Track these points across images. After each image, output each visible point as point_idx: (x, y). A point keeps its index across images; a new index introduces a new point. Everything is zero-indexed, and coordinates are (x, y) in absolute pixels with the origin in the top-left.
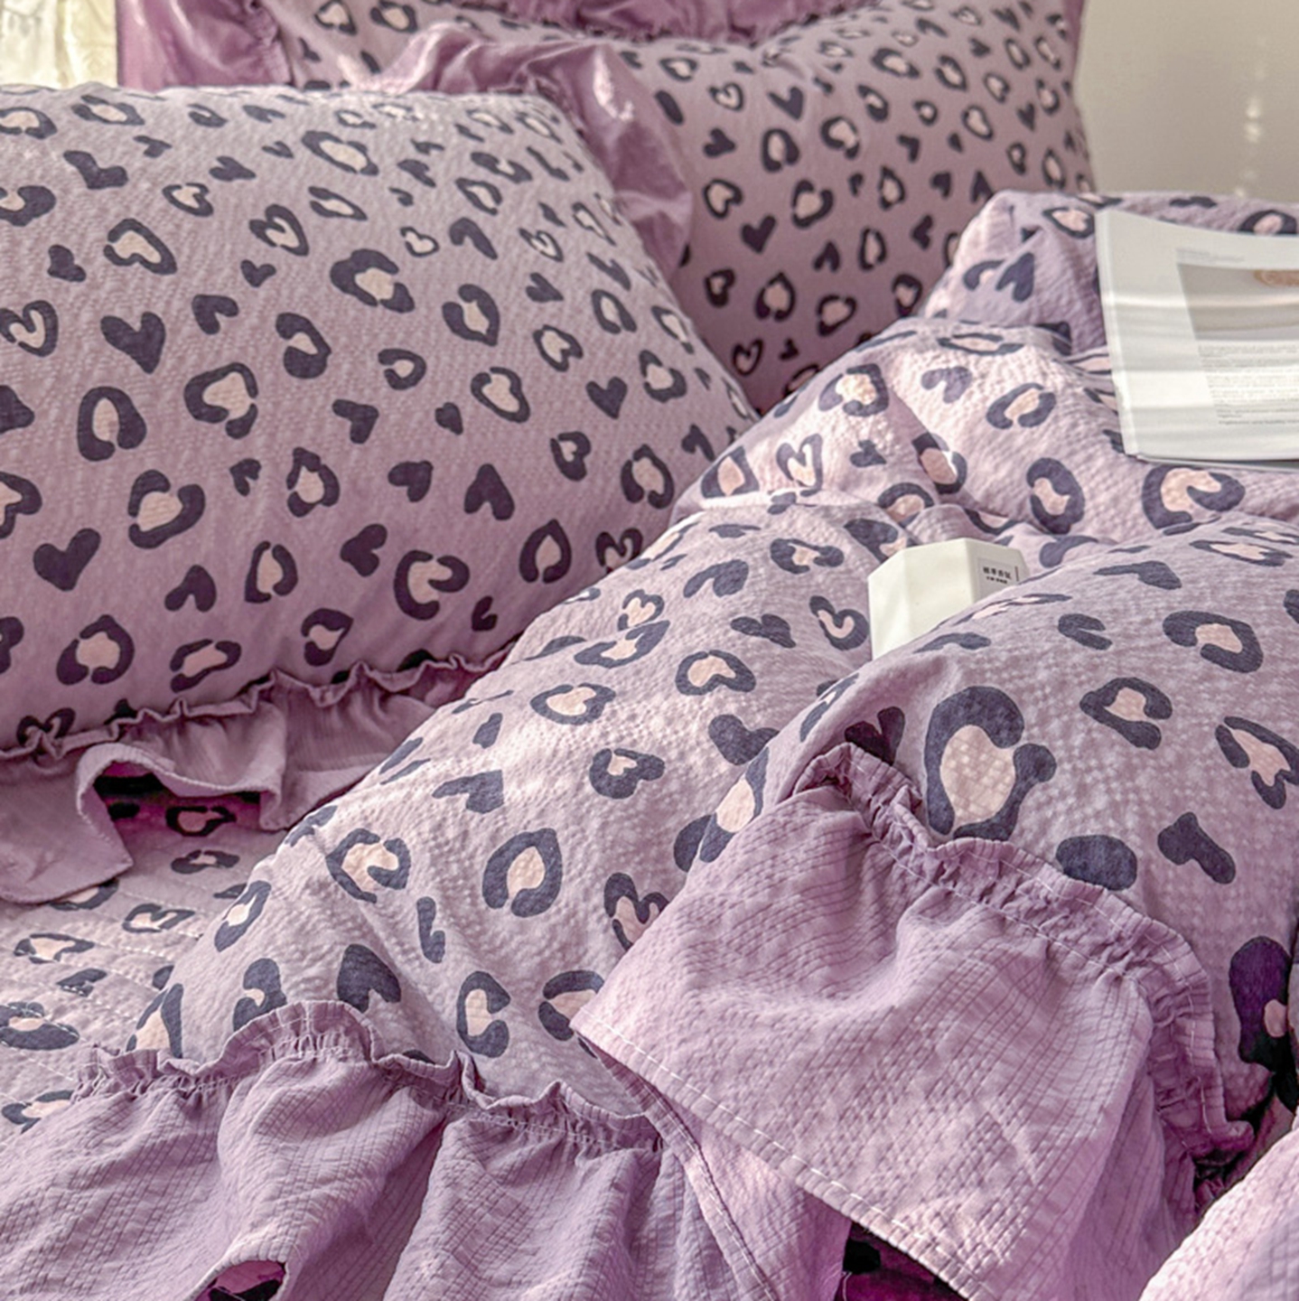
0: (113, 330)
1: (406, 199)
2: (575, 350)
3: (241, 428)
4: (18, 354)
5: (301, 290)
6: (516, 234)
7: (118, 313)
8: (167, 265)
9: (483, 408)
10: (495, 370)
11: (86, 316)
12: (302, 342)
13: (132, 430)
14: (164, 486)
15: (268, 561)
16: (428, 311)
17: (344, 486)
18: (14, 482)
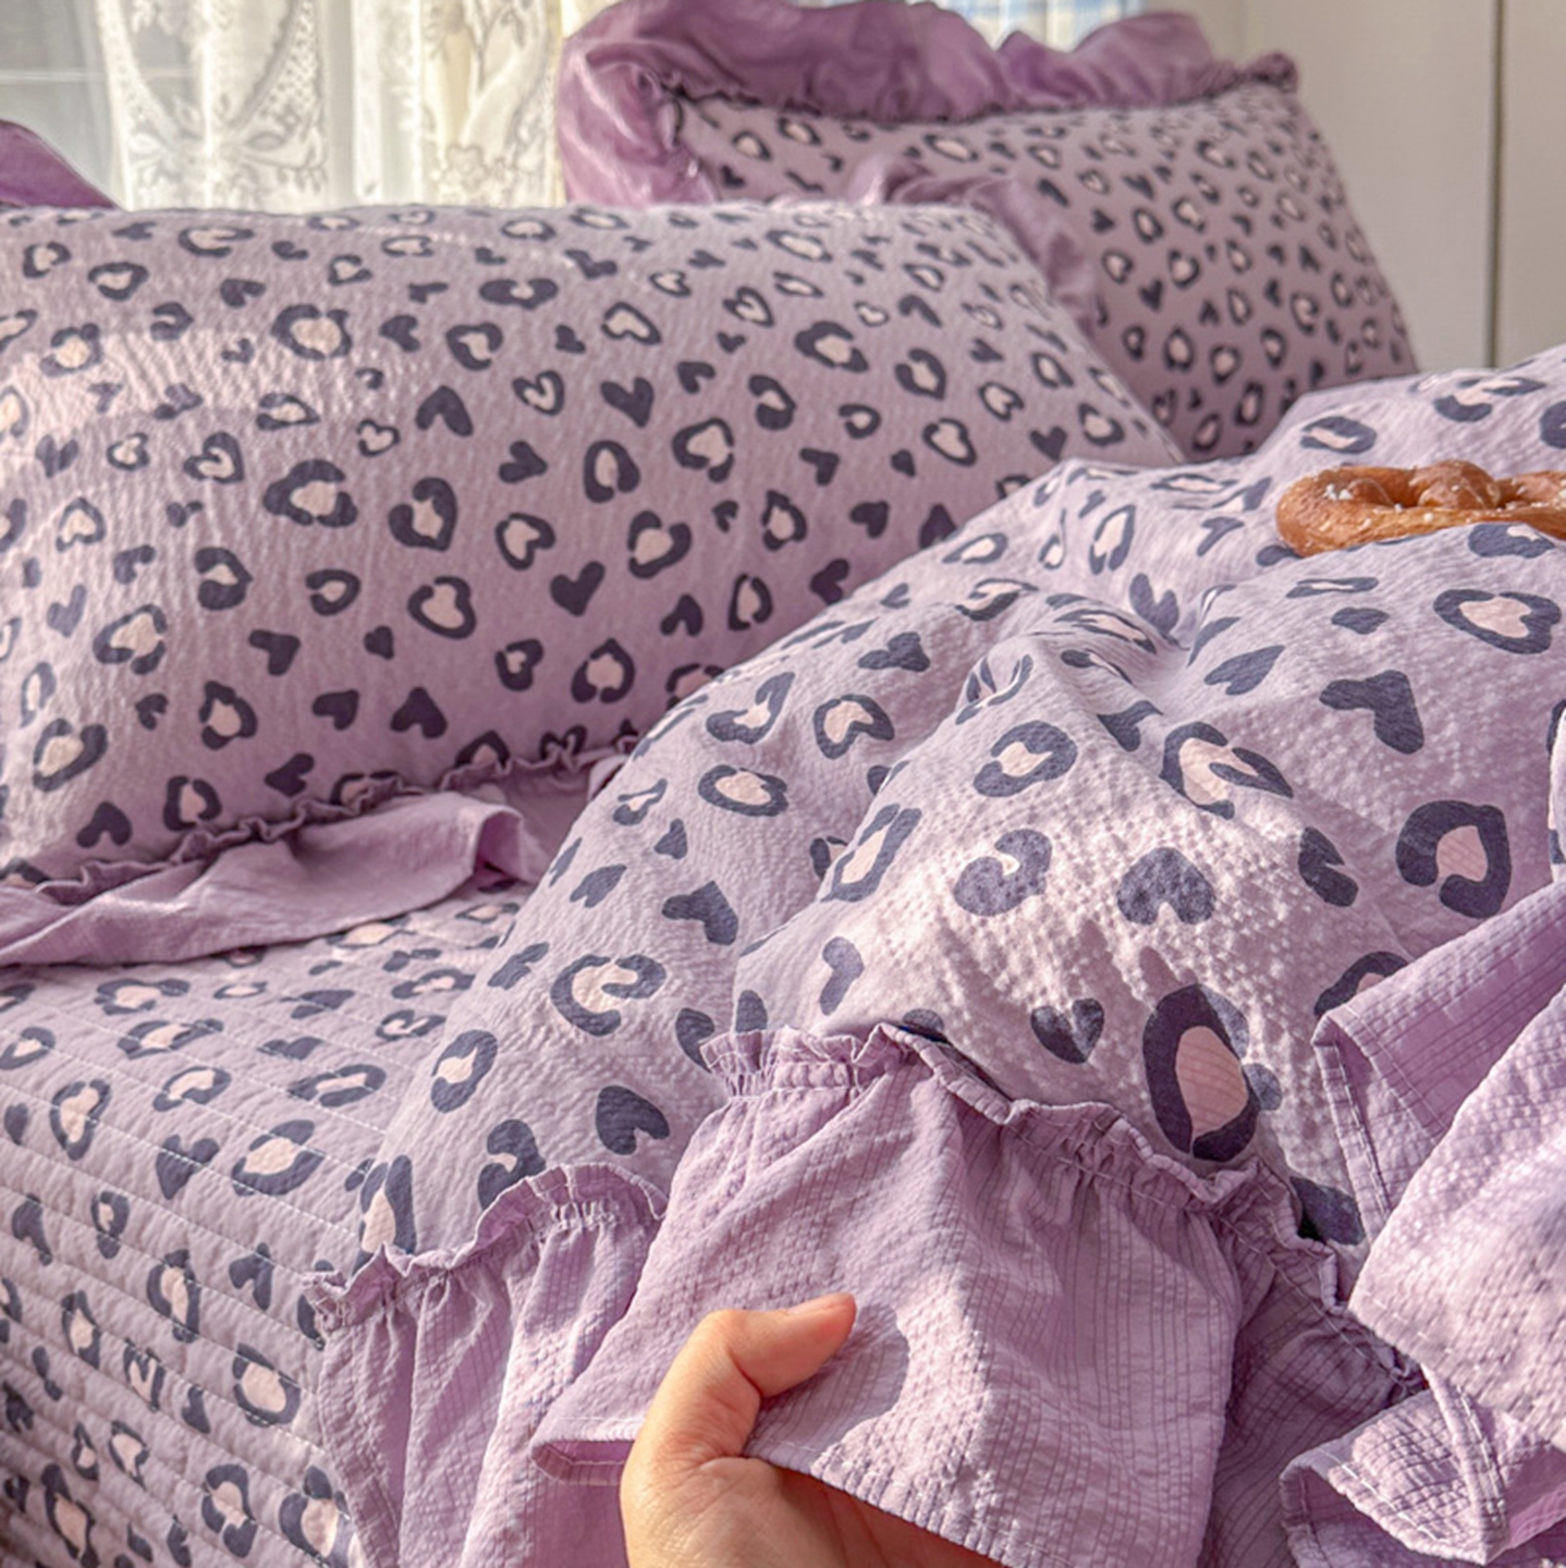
0: (611, 392)
1: (859, 281)
2: (1017, 402)
3: (720, 474)
4: (533, 415)
5: (769, 355)
6: (957, 306)
7: (614, 377)
8: (654, 337)
9: (935, 455)
10: (943, 421)
11: (588, 381)
12: (771, 399)
13: (629, 476)
14: (656, 523)
15: (747, 592)
16: (882, 371)
17: (811, 523)
18: (533, 522)
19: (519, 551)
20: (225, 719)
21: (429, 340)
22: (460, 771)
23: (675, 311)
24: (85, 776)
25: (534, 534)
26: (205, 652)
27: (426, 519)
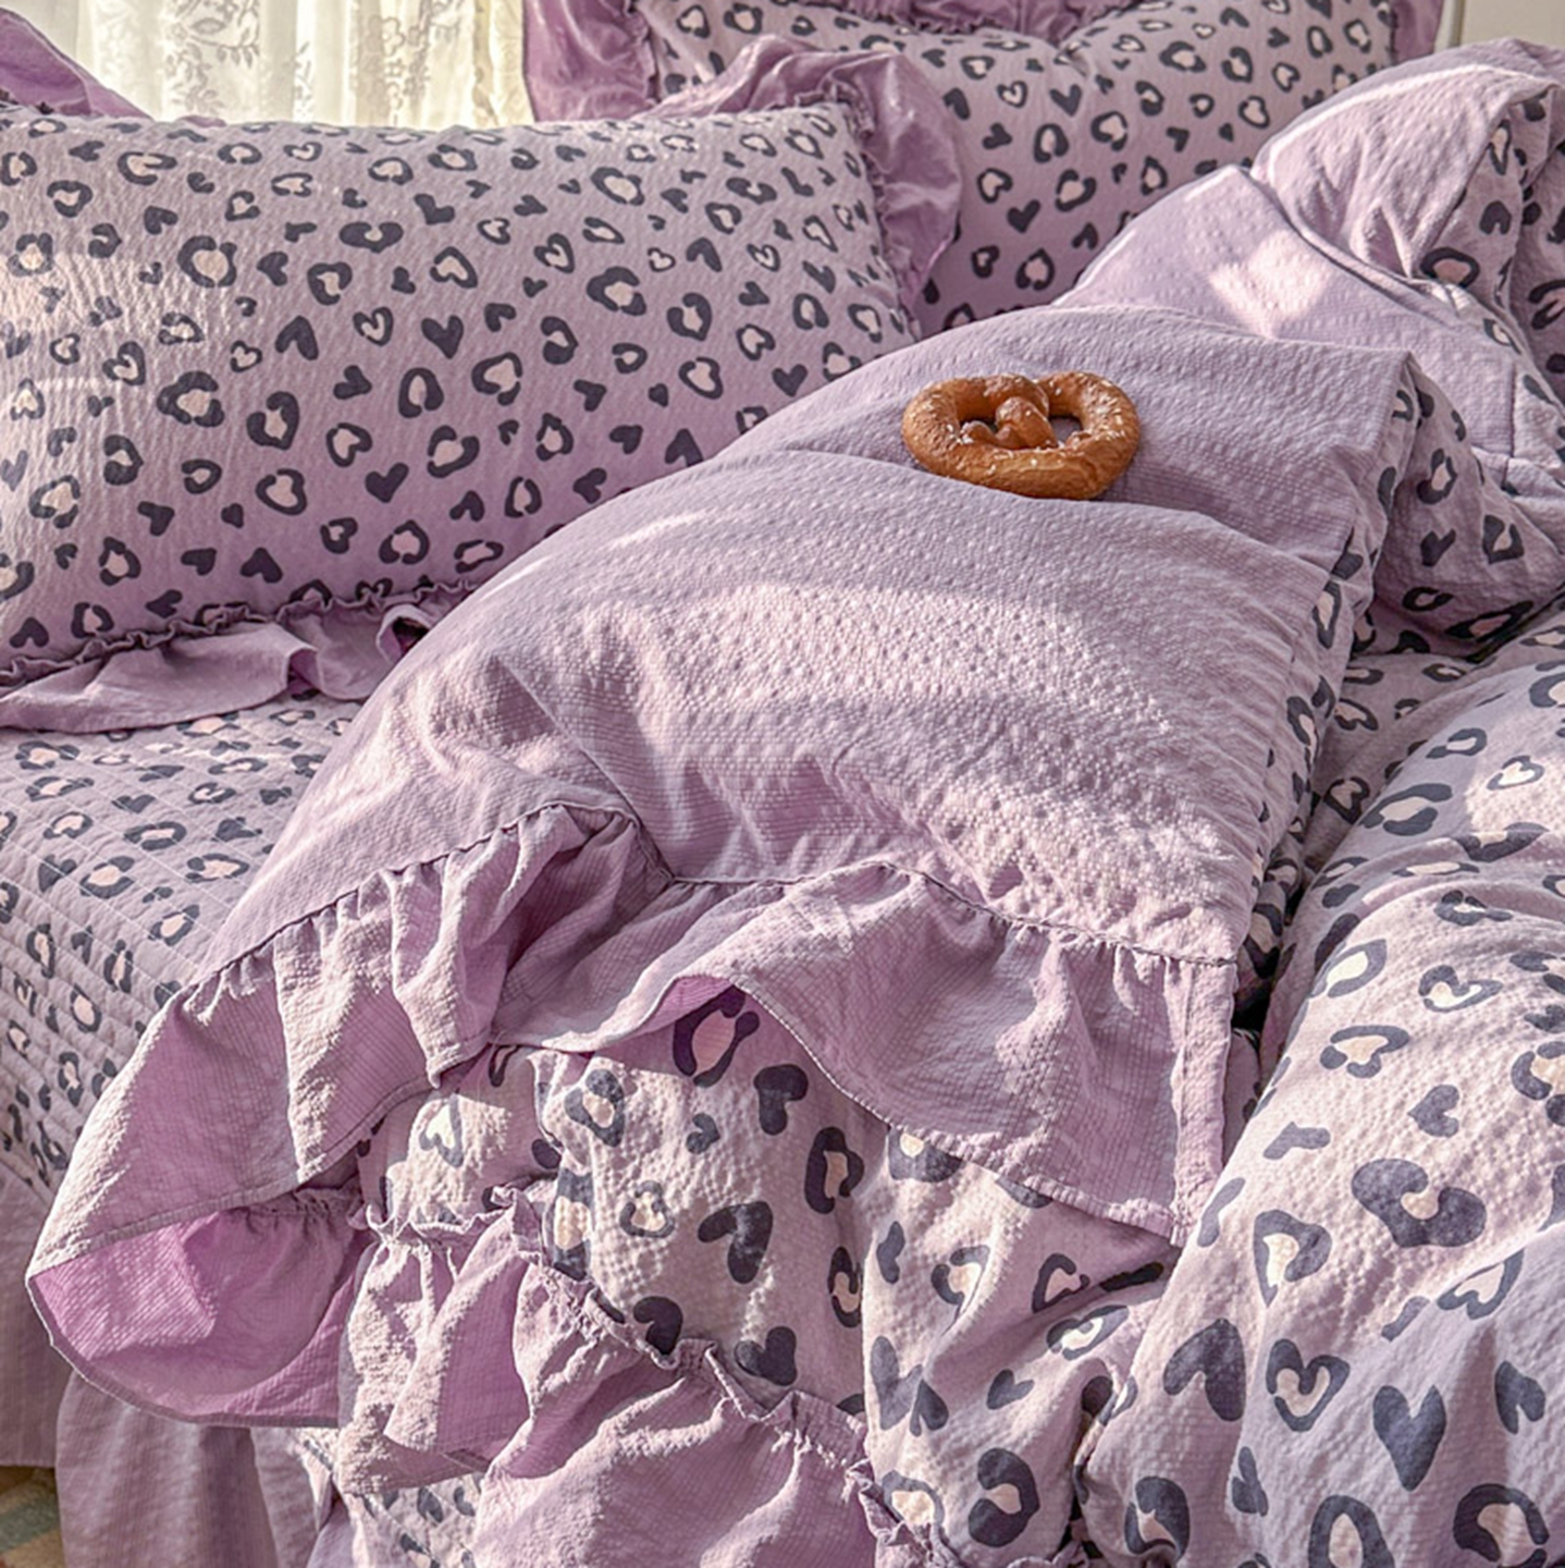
0: (429, 328)
1: (659, 224)
2: (769, 342)
3: (507, 399)
4: (365, 343)
5: (563, 300)
6: (743, 248)
7: (434, 316)
8: (472, 282)
9: (686, 388)
10: (700, 359)
11: (412, 318)
12: (558, 338)
13: (434, 398)
14: (452, 436)
15: (521, 491)
16: (656, 314)
17: (577, 440)
18: (356, 431)
19: (343, 453)
20: (117, 564)
21: (294, 276)
22: (292, 606)
23: (494, 257)
24: (18, 597)
25: (356, 440)
26: (106, 516)
27: (275, 425)
